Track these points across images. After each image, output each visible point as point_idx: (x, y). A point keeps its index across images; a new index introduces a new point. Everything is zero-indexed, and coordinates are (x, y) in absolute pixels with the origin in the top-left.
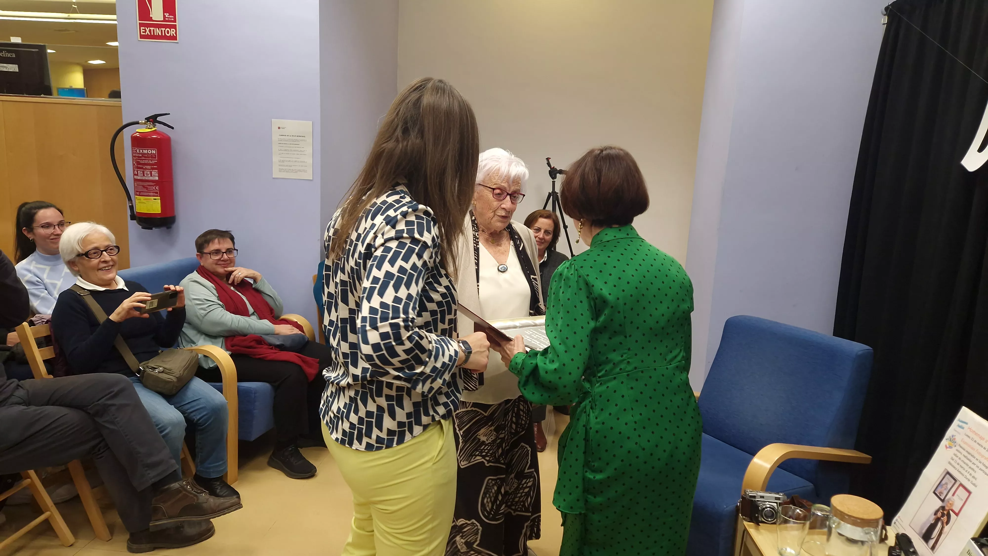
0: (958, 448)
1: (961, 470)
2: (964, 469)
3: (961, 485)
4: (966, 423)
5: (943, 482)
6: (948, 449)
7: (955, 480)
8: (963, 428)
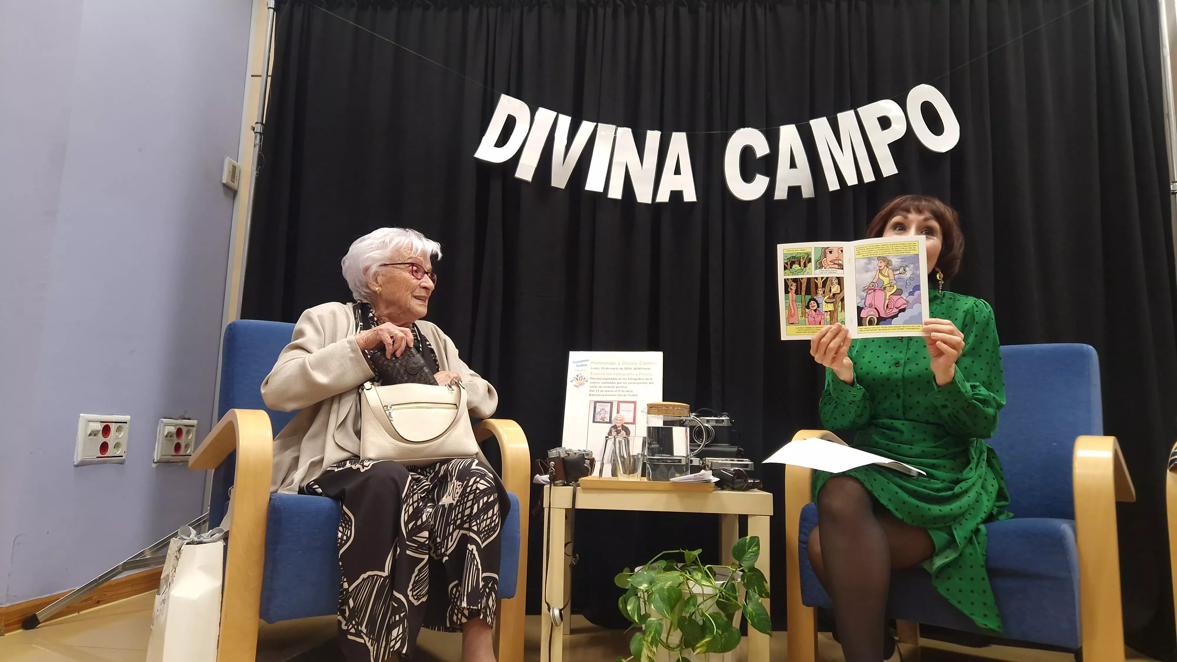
0: (590, 381)
1: (608, 393)
2: (613, 391)
3: (619, 403)
4: (588, 360)
5: (598, 410)
6: (579, 387)
7: (611, 403)
8: (586, 365)
